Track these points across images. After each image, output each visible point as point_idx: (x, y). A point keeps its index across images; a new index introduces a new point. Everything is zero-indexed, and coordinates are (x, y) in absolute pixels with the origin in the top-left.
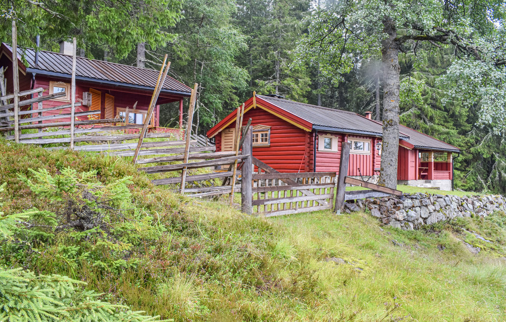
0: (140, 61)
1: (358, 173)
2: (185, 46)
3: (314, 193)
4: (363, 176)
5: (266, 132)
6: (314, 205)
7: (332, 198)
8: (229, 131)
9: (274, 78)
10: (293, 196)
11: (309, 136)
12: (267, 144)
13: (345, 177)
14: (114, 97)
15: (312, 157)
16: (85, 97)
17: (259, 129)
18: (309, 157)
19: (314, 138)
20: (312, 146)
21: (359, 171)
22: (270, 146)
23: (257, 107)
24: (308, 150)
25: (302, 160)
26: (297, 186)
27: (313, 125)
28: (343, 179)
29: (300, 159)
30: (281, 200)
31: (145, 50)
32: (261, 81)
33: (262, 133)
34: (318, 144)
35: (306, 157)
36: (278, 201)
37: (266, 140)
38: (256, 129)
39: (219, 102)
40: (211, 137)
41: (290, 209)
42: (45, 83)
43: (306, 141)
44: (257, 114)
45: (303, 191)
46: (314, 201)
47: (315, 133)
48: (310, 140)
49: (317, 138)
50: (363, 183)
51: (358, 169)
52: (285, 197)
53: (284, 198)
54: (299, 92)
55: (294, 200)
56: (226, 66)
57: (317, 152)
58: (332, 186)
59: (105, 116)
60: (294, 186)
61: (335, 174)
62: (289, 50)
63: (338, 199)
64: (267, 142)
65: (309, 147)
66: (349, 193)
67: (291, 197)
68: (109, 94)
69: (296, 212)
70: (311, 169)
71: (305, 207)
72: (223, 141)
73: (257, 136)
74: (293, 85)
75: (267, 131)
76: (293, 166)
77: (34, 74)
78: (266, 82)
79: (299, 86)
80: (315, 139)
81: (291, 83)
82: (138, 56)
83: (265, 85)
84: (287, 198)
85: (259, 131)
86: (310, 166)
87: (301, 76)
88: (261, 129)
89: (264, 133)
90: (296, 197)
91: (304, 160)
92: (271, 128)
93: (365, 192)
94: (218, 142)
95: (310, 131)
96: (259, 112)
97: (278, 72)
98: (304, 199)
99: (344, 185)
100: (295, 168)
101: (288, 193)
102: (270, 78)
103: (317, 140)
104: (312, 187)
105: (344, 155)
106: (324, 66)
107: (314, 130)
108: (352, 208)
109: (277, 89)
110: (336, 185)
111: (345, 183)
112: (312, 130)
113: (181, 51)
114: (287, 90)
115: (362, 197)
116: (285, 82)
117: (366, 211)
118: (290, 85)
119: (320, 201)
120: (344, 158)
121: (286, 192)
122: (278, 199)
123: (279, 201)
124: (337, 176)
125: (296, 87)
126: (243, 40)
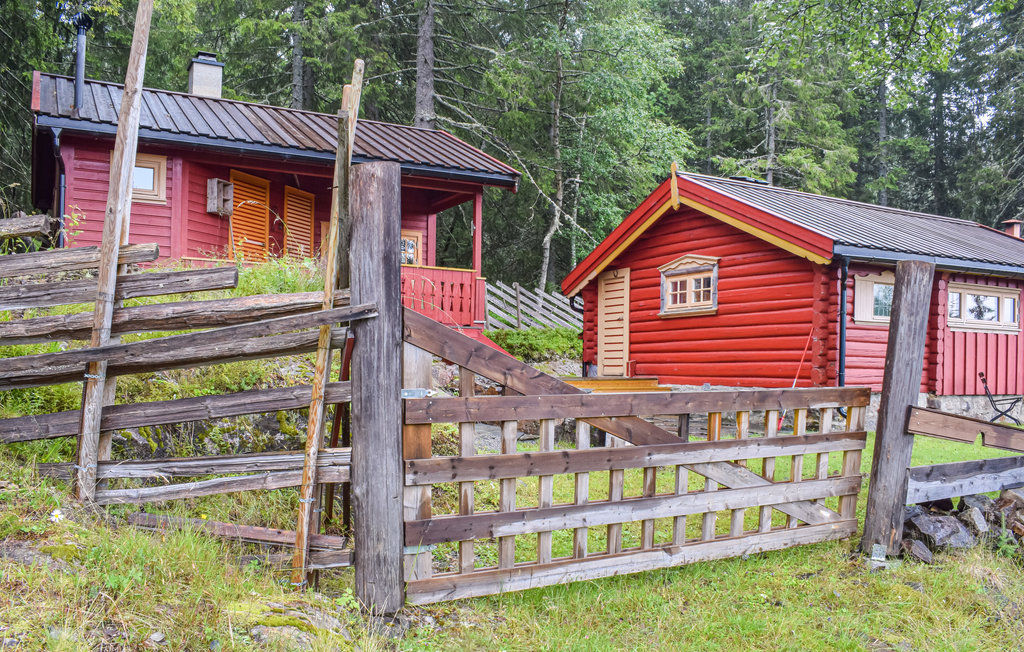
0: (422, 120)
1: (981, 387)
2: (518, 70)
3: (764, 475)
4: (996, 395)
5: (706, 275)
6: (767, 525)
7: (854, 492)
8: (616, 277)
9: (762, 152)
10: (659, 490)
11: (823, 278)
12: (710, 306)
13: (909, 409)
14: (312, 196)
15: (834, 339)
16: (212, 192)
17: (689, 267)
18: (824, 339)
19: (839, 282)
20: (832, 308)
21: (985, 381)
22: (718, 313)
23: (682, 205)
24: (821, 319)
25: (803, 349)
26: (674, 449)
27: (836, 243)
28: (902, 416)
29: (798, 346)
30: (589, 515)
31: (432, 92)
32: (727, 160)
33: (698, 276)
34: (853, 303)
35: (815, 339)
36: (574, 520)
37: (707, 297)
38: (681, 267)
39: (616, 213)
40: (572, 294)
41: (640, 549)
42: (97, 155)
43: (815, 293)
44: (685, 225)
45: (710, 471)
46: (767, 512)
47: (842, 269)
48: (828, 289)
49: (849, 282)
50: (990, 431)
51: (981, 375)
52: (616, 497)
53: (609, 502)
54: (823, 182)
55: (663, 511)
56: (626, 118)
57: (848, 324)
58: (853, 444)
59: (285, 242)
60: (659, 451)
61: (866, 394)
62: (799, 76)
63: (880, 497)
64: (710, 302)
65: (825, 312)
66: (929, 474)
67: (650, 496)
68: (295, 185)
69: (676, 560)
70: (830, 374)
71: (719, 538)
72: (601, 303)
73: (683, 285)
74: (809, 165)
75: (710, 270)
76: (779, 367)
77: (57, 132)
78: (742, 162)
79: (823, 167)
80: (844, 287)
81: (803, 161)
82: (418, 108)
83: (737, 168)
84: (623, 502)
85: (689, 273)
86: (829, 367)
87: (830, 142)
88: (694, 265)
89: (701, 276)
90: (674, 495)
91: (810, 349)
92: (719, 261)
93: (996, 466)
94: (589, 305)
95: (827, 262)
96: (689, 220)
97: (772, 138)
98: (717, 502)
99: (902, 440)
100: (786, 373)
101: (632, 481)
102: (752, 151)
103: (848, 292)
104: (753, 454)
105: (904, 316)
106: (865, 54)
107: (838, 260)
108: (939, 536)
109: (770, 178)
110: (871, 441)
111: (907, 432)
112: (833, 260)
113: (505, 83)
114: (796, 181)
115: (984, 485)
116: (788, 158)
117: (1003, 546)
118: (800, 165)
119: (794, 510)
120: (902, 330)
121: (618, 477)
122: (574, 508)
123: (579, 516)
124: (875, 401)
125: (816, 169)
126: (669, 50)
